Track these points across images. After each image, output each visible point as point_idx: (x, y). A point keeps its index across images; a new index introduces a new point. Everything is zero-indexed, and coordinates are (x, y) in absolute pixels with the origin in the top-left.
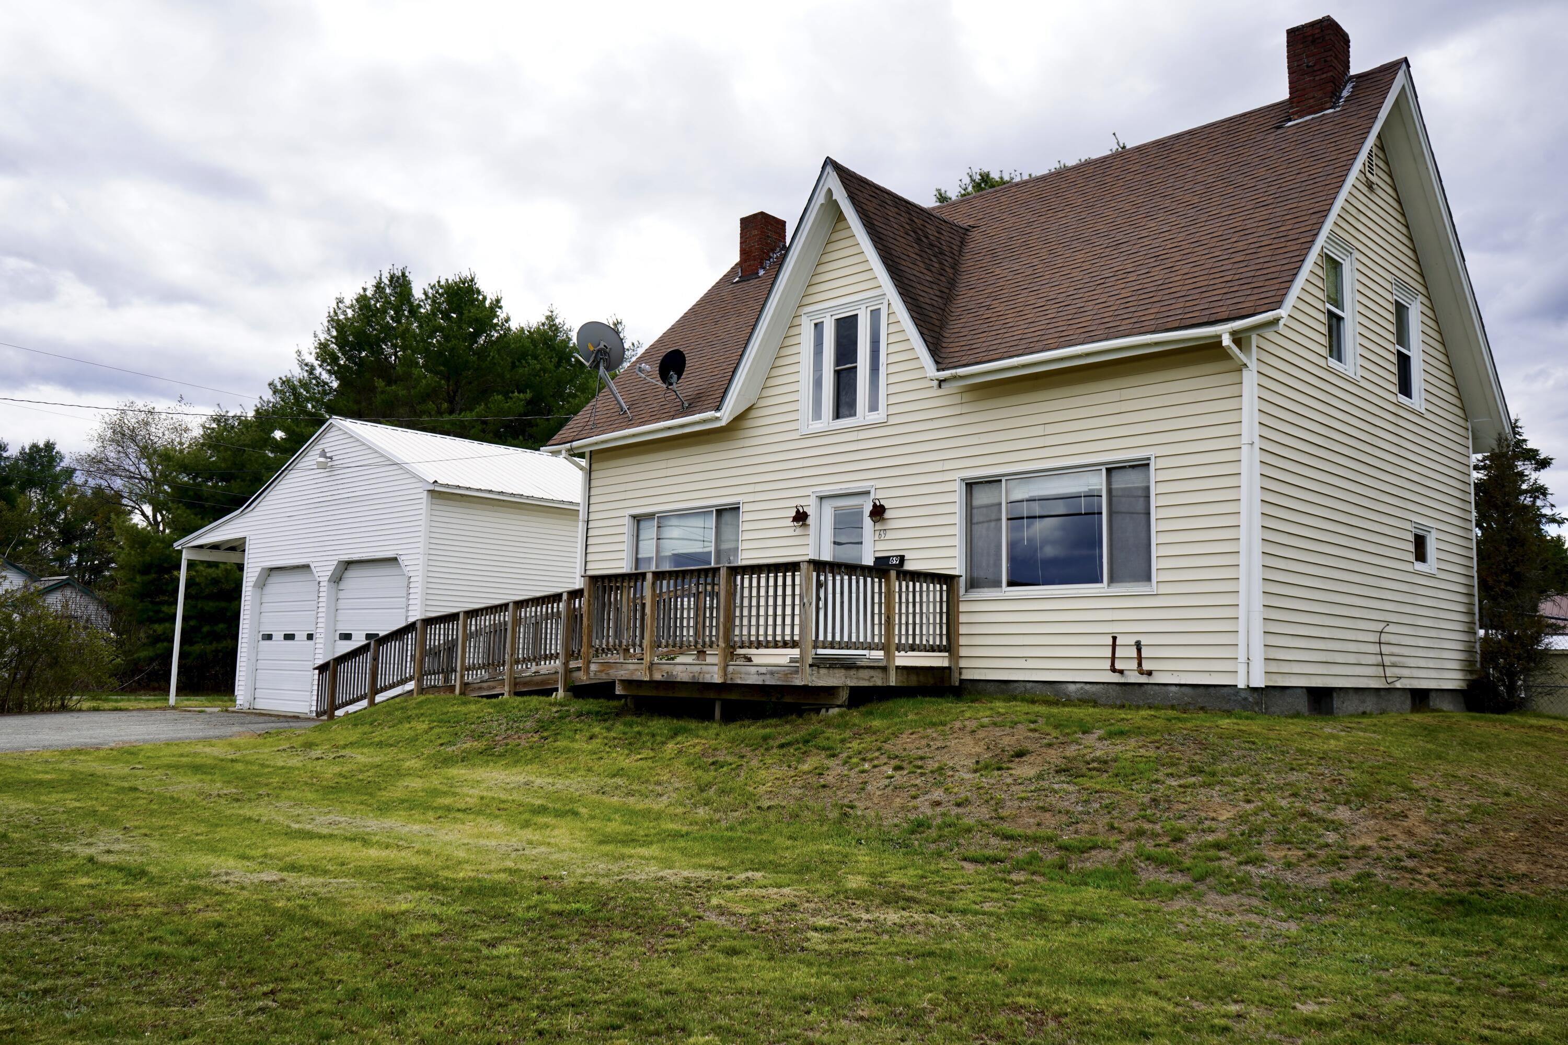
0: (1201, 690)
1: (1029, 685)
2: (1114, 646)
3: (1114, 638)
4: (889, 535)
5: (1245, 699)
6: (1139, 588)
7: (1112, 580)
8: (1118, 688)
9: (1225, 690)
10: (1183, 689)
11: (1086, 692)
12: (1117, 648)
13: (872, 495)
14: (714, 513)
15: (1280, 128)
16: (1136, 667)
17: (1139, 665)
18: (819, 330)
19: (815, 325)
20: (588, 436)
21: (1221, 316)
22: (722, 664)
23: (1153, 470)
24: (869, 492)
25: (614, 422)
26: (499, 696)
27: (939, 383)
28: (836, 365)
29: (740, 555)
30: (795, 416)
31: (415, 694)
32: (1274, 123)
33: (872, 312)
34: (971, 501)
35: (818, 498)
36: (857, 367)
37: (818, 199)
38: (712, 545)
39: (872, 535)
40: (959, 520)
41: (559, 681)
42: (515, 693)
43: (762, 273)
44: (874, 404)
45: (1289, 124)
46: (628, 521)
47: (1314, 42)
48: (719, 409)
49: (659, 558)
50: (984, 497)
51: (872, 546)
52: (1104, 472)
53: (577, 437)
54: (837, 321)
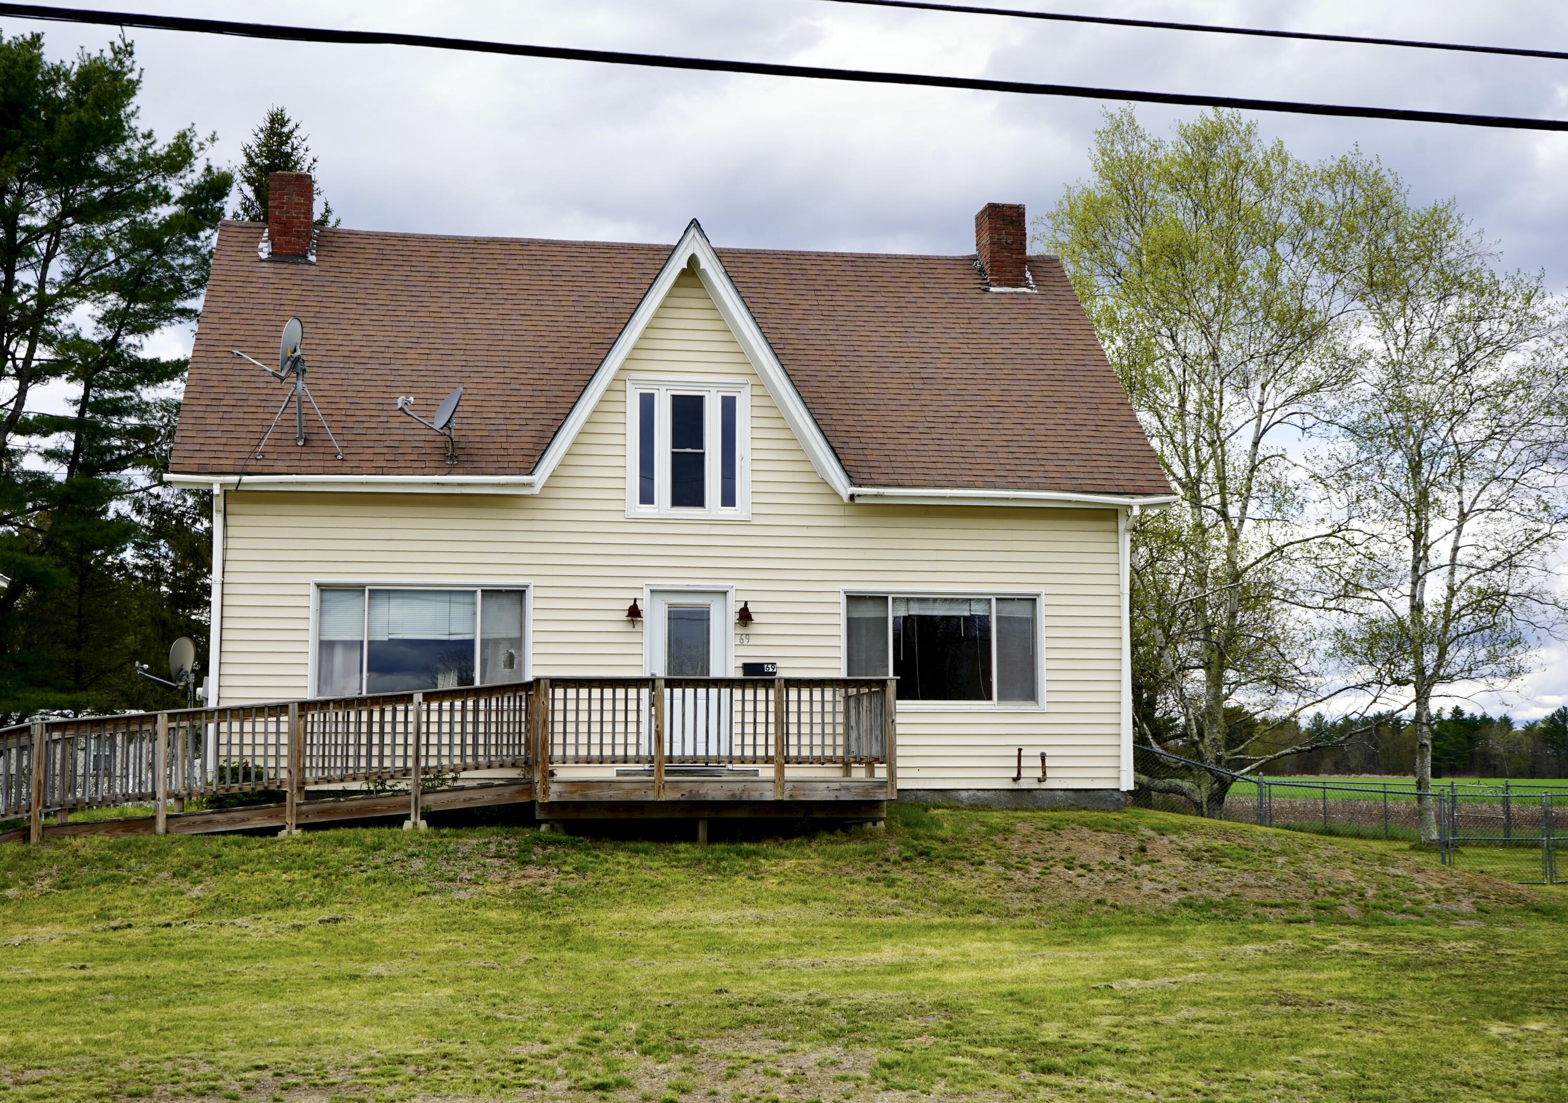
0: (1083, 793)
1: (919, 793)
2: (1019, 756)
3: (1020, 750)
4: (753, 641)
5: (1119, 800)
6: (1027, 707)
7: (1001, 698)
8: (1008, 794)
9: (1101, 793)
10: (1067, 793)
11: (979, 798)
12: (1023, 759)
13: (731, 596)
14: (479, 594)
15: (986, 290)
16: (1040, 775)
17: (1044, 773)
18: (647, 403)
19: (642, 396)
20: (266, 470)
21: (1128, 490)
22: (780, 780)
23: (1041, 603)
24: (725, 593)
25: (304, 457)
26: (274, 831)
27: (852, 497)
28: (674, 446)
29: (530, 648)
30: (618, 495)
31: (34, 838)
32: (972, 282)
33: (724, 399)
34: (855, 615)
35: (652, 591)
36: (703, 454)
37: (679, 263)
38: (474, 633)
39: (733, 640)
40: (843, 631)
41: (408, 806)
42: (298, 827)
43: (313, 258)
44: (728, 499)
45: (992, 289)
46: (313, 591)
47: (1012, 223)
48: (531, 474)
49: (370, 643)
50: (868, 612)
51: (732, 651)
52: (994, 602)
53: (238, 469)
54: (674, 397)
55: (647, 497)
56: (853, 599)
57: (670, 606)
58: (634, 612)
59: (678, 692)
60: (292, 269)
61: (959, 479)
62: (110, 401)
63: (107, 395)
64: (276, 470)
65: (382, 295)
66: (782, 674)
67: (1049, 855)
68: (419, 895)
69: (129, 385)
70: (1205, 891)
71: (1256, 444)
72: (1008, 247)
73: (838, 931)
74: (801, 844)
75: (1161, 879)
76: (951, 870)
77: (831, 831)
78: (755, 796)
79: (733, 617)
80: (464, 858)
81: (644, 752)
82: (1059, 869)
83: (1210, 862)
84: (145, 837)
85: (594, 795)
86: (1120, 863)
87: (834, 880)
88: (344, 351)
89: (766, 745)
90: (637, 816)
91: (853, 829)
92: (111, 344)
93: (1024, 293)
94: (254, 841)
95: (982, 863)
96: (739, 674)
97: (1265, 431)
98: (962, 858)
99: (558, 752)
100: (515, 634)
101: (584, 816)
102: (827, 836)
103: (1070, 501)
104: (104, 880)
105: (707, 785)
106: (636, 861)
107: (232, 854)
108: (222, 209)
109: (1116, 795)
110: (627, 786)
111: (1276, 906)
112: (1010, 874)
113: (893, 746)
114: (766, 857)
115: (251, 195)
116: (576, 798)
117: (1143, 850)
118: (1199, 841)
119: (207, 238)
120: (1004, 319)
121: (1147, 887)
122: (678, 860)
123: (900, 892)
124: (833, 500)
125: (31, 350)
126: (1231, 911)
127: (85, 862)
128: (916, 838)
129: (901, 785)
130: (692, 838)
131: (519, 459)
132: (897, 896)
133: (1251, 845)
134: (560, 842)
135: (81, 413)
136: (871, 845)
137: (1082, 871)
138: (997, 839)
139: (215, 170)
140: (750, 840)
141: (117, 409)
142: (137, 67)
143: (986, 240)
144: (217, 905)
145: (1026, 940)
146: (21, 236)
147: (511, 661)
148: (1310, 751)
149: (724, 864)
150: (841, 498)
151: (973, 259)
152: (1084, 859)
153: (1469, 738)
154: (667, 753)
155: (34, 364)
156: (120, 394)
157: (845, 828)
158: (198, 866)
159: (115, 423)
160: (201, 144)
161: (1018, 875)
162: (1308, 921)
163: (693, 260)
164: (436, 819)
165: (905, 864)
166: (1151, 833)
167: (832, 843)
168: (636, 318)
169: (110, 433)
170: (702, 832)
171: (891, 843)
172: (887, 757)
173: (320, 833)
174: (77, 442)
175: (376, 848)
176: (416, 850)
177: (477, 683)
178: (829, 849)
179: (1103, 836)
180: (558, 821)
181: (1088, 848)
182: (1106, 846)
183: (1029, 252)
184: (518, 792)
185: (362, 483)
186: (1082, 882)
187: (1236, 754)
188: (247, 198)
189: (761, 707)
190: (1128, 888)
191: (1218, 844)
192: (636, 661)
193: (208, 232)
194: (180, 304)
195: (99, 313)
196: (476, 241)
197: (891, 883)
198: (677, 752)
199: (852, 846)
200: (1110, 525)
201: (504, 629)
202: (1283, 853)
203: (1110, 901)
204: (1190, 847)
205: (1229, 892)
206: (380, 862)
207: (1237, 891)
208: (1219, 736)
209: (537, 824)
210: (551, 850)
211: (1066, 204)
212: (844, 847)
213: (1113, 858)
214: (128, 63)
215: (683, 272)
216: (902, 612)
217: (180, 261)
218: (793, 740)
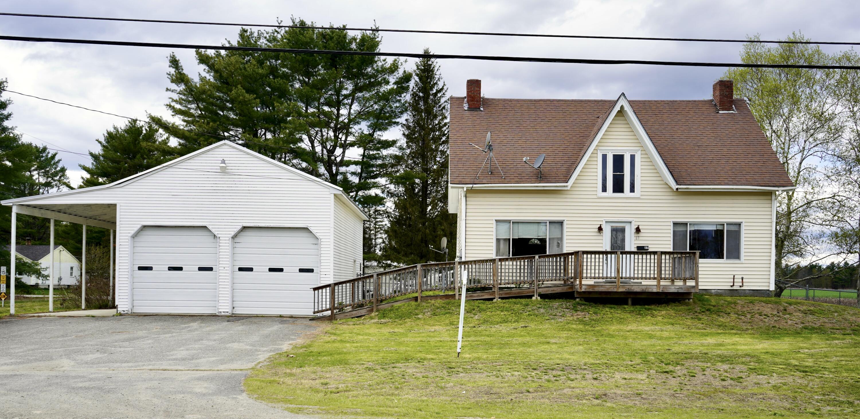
0: (756, 291)
2: (734, 278)
3: (734, 276)
4: (640, 238)
6: (737, 261)
7: (727, 258)
9: (762, 291)
10: (750, 291)
13: (633, 223)
14: (548, 223)
15: (718, 112)
16: (741, 284)
17: (743, 284)
18: (604, 157)
19: (603, 155)
20: (480, 182)
21: (777, 185)
22: (658, 285)
23: (743, 226)
24: (631, 222)
25: (492, 178)
26: (491, 299)
27: (677, 189)
28: (614, 172)
29: (565, 241)
30: (595, 189)
31: (419, 300)
32: (713, 110)
33: (631, 155)
34: (676, 229)
35: (606, 222)
36: (624, 175)
37: (617, 108)
38: (546, 236)
39: (633, 238)
40: (672, 235)
41: (534, 292)
42: (499, 298)
43: (482, 109)
44: (632, 190)
45: (720, 112)
46: (494, 222)
47: (728, 87)
48: (567, 183)
49: (513, 239)
50: (681, 229)
51: (633, 242)
52: (725, 225)
53: (472, 182)
54: (614, 155)
55: (604, 189)
56: (675, 224)
57: (612, 227)
58: (600, 229)
59: (624, 256)
60: (476, 113)
61: (715, 182)
62: (373, 154)
63: (371, 153)
64: (483, 182)
65: (507, 121)
66: (650, 250)
67: (752, 311)
68: (547, 320)
69: (378, 149)
70: (811, 324)
71: (801, 163)
72: (726, 96)
73: (689, 334)
74: (665, 306)
75: (794, 319)
76: (719, 315)
77: (674, 302)
78: (650, 290)
79: (634, 231)
80: (556, 309)
81: (613, 275)
82: (757, 316)
83: (810, 314)
84: (453, 301)
85: (597, 289)
86: (778, 314)
87: (680, 318)
88: (498, 141)
89: (654, 273)
90: (609, 296)
91: (682, 302)
92: (371, 135)
93: (732, 113)
94: (487, 302)
95: (729, 313)
96: (636, 250)
97: (804, 159)
98: (722, 312)
99: (585, 275)
100: (559, 236)
101: (591, 296)
102: (674, 304)
103: (756, 189)
104: (447, 313)
105: (634, 287)
106: (612, 311)
107: (483, 306)
108: (409, 86)
109: (768, 292)
110: (607, 287)
111: (838, 329)
112: (740, 317)
113: (697, 274)
114: (655, 310)
115: (418, 80)
116: (591, 290)
117: (785, 310)
118: (805, 308)
119: (405, 96)
120: (726, 123)
121: (790, 322)
122: (626, 311)
123: (703, 322)
124: (669, 190)
125: (346, 138)
126: (822, 330)
127: (438, 308)
128: (704, 305)
129: (700, 288)
130: (627, 304)
131: (562, 177)
132: (703, 324)
133: (824, 309)
134: (585, 304)
135: (363, 158)
136: (689, 307)
137: (765, 317)
138: (733, 305)
139: (407, 72)
140: (648, 305)
141: (374, 157)
142: (380, 37)
143: (718, 93)
144: (485, 321)
145: (754, 338)
146: (341, 98)
147: (559, 245)
148: (817, 278)
149: (641, 312)
150: (673, 189)
151: (712, 101)
152: (765, 313)
153: (851, 274)
154: (621, 276)
155: (347, 142)
156: (375, 152)
157: (679, 301)
158: (474, 310)
159: (373, 162)
160: (401, 63)
161: (743, 318)
162: (851, 334)
163: (622, 107)
164: (543, 296)
165: (703, 313)
166: (786, 305)
167: (676, 306)
168: (602, 128)
169: (373, 166)
170: (630, 302)
171: (696, 306)
172: (695, 277)
173: (507, 300)
174: (362, 169)
175: (527, 305)
176: (540, 306)
177: (548, 253)
178: (675, 308)
179: (770, 305)
180: (582, 298)
181: (765, 309)
182: (772, 309)
183: (735, 97)
184: (569, 288)
185: (511, 187)
186: (766, 320)
187: (787, 278)
188: (416, 81)
189: (652, 261)
190: (783, 322)
191: (812, 308)
192: (601, 245)
193: (405, 94)
194: (394, 120)
195: (369, 124)
196: (535, 101)
197: (700, 319)
198: (624, 276)
199: (683, 307)
200: (769, 197)
201: (556, 234)
202: (836, 312)
203: (778, 327)
204: (802, 309)
205: (820, 324)
206: (530, 309)
207: (822, 324)
208: (780, 272)
209: (575, 299)
210: (583, 307)
211: (728, 73)
212: (680, 308)
213: (775, 312)
214: (377, 34)
215: (619, 112)
216: (693, 229)
217: (395, 105)
218: (663, 272)
